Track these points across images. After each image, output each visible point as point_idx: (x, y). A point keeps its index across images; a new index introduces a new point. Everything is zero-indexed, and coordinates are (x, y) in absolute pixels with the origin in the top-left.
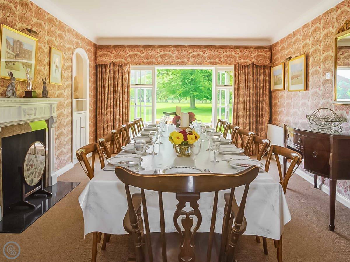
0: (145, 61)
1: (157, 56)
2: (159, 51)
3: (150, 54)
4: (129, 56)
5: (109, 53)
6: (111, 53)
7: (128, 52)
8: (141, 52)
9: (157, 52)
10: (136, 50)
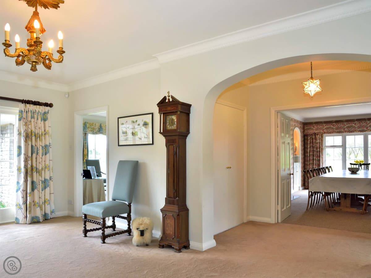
0: (336, 131)
1: (344, 127)
2: (345, 124)
3: (340, 126)
4: (325, 128)
5: (312, 127)
6: (314, 127)
7: (325, 126)
8: (333, 125)
9: (345, 125)
10: (330, 124)
